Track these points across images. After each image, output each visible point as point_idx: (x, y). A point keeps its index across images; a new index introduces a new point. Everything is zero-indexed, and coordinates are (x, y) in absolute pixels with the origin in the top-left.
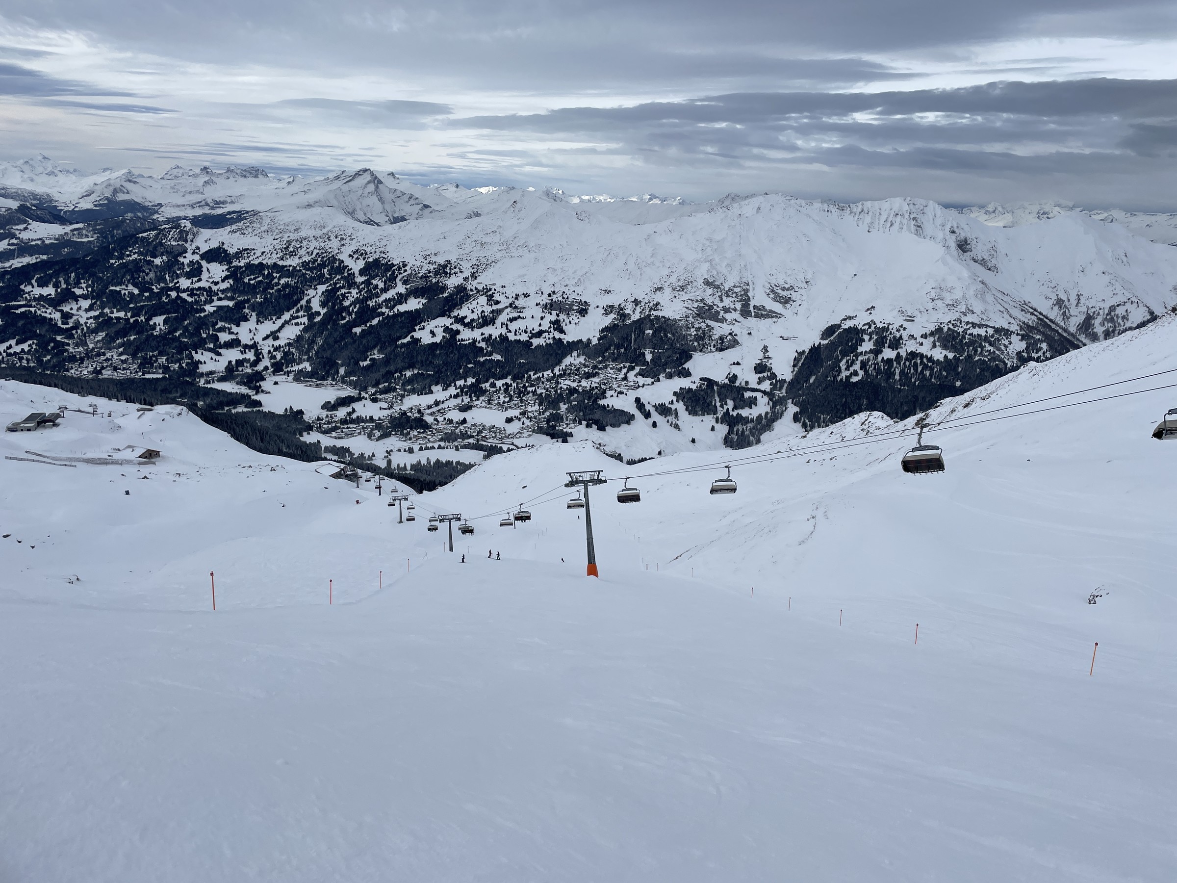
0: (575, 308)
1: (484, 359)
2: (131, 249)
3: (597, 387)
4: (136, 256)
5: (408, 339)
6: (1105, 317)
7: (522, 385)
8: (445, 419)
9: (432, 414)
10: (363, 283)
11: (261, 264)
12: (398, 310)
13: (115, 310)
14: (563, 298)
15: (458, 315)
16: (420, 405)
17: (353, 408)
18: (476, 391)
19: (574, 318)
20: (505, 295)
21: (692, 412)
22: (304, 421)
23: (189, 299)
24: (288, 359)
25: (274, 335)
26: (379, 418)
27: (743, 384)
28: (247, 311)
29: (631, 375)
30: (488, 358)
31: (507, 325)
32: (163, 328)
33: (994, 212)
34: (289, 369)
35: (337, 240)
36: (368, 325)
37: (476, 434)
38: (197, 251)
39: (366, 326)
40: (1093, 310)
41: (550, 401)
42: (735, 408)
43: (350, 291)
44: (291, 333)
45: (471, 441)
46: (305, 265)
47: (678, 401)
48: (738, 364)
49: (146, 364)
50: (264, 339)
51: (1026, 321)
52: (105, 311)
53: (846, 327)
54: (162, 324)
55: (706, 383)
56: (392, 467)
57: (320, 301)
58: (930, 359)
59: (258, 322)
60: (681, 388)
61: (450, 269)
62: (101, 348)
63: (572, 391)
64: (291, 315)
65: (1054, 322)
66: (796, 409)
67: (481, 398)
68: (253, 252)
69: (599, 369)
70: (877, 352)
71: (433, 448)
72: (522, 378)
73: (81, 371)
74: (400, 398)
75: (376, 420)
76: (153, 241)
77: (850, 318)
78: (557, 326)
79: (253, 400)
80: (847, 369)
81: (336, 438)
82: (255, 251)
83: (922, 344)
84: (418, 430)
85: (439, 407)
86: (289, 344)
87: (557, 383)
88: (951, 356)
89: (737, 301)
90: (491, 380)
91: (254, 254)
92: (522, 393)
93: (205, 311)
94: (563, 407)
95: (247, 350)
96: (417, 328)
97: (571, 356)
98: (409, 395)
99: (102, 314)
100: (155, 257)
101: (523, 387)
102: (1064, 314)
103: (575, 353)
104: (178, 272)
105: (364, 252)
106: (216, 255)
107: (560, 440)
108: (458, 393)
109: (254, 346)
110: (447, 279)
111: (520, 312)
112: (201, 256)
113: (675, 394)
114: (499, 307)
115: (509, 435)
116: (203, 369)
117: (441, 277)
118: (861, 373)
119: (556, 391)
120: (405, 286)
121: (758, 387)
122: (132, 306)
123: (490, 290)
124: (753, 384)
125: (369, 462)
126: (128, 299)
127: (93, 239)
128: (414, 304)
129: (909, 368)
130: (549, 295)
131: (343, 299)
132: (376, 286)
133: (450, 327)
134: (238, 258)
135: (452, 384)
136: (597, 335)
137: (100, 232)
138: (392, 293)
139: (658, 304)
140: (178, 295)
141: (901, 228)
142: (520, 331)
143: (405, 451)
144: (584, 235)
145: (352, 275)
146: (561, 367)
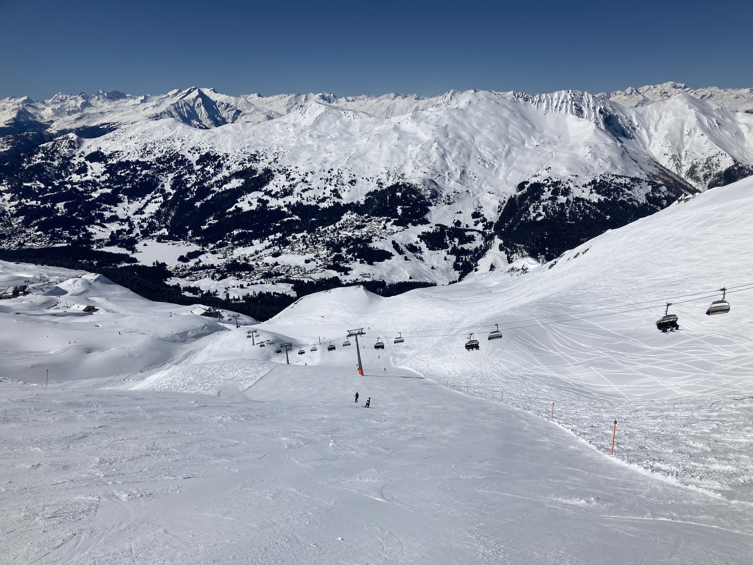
1: (287, 219)
2: (36, 156)
3: (365, 235)
4: (40, 160)
5: (233, 208)
6: (704, 165)
7: (314, 236)
8: (263, 263)
10: (199, 170)
11: (128, 161)
12: (225, 188)
13: (29, 200)
14: (339, 173)
15: (267, 189)
16: (245, 254)
17: (199, 259)
18: (283, 242)
19: (347, 187)
20: (298, 173)
21: (431, 248)
22: (167, 270)
23: (81, 189)
24: (152, 227)
25: (140, 211)
26: (218, 265)
27: (465, 227)
28: (121, 195)
29: (389, 225)
30: (289, 218)
31: (301, 195)
32: (64, 211)
33: (631, 94)
34: (153, 234)
35: (179, 141)
36: (205, 200)
37: (285, 272)
38: (83, 155)
39: (204, 201)
40: (697, 160)
41: (334, 246)
42: (461, 243)
43: (191, 176)
44: (153, 208)
45: (282, 277)
46: (158, 160)
47: (421, 241)
48: (460, 212)
49: (56, 237)
50: (134, 214)
51: (652, 171)
52: (22, 201)
53: (533, 182)
54: (63, 208)
55: (439, 227)
56: (230, 299)
57: (171, 185)
58: (589, 202)
59: (129, 202)
60: (423, 233)
61: (259, 157)
62: (22, 227)
63: (349, 239)
64: (152, 196)
65: (670, 172)
66: (501, 242)
67: (287, 247)
68: (121, 153)
69: (367, 222)
70: (553, 199)
71: (257, 284)
72: (314, 231)
73: (10, 245)
74: (231, 250)
75: (216, 267)
76: (50, 149)
78: (335, 193)
79: (131, 257)
80: (534, 212)
81: (190, 281)
82: (123, 152)
83: (583, 192)
84: (246, 272)
85: (259, 255)
86: (152, 217)
87: (338, 233)
88: (602, 198)
89: (458, 168)
90: (293, 234)
91: (123, 154)
92: (315, 242)
93: (92, 197)
94: (344, 250)
95: (123, 223)
96: (239, 200)
97: (347, 214)
98: (237, 248)
99: (20, 204)
100: (54, 160)
101: (315, 238)
102: (677, 165)
103: (349, 212)
104: (70, 170)
105: (198, 148)
106: (96, 157)
107: (343, 273)
108: (271, 244)
109: (128, 219)
110: (257, 164)
111: (310, 185)
112: (85, 158)
113: (419, 236)
114: (295, 182)
115: (308, 272)
116: (95, 238)
117: (253, 163)
118: (544, 213)
119: (338, 239)
120: (228, 171)
121: (475, 228)
122: (41, 196)
123: (288, 170)
124: (472, 227)
126: (37, 192)
127: (7, 149)
128: (235, 183)
129: (575, 209)
130: (329, 172)
131: (187, 183)
132: (208, 172)
133: (262, 198)
134: (111, 158)
135: (266, 238)
136: (364, 198)
137: (12, 144)
138: (219, 177)
139: (403, 175)
140: (72, 187)
141: (566, 111)
142: (310, 198)
143: (238, 287)
144: (350, 128)
145: (191, 165)
146: (340, 222)
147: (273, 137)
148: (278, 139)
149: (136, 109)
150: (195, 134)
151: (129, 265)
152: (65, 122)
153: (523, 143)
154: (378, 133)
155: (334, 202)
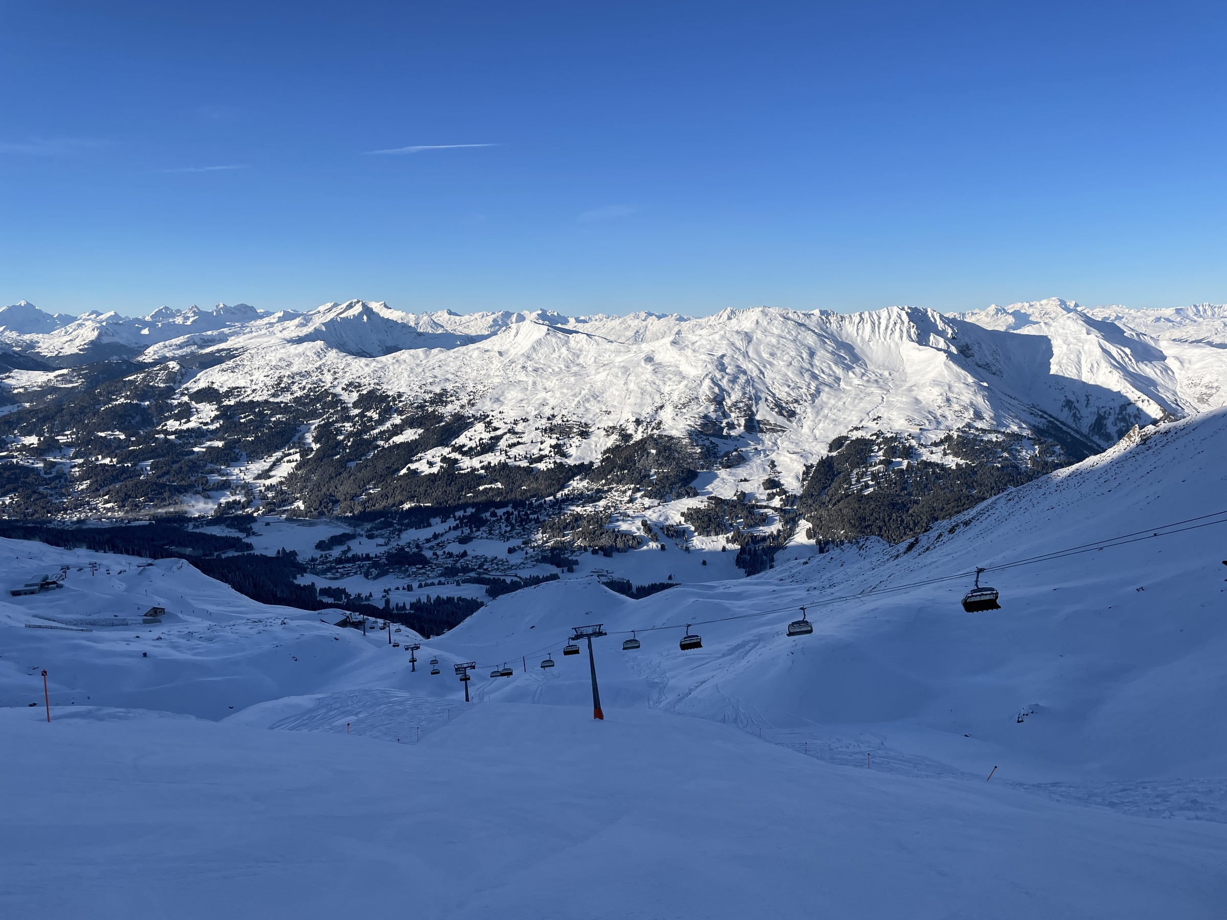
0: (575, 430)
1: (483, 487)
2: (117, 393)
3: (601, 512)
4: (122, 400)
5: (405, 471)
6: (1116, 416)
7: (523, 513)
8: (444, 552)
9: (431, 548)
10: (357, 415)
11: (251, 402)
12: (393, 442)
13: (100, 457)
14: (563, 421)
15: (456, 443)
16: (418, 539)
17: (348, 546)
18: (476, 521)
19: (576, 440)
20: (503, 421)
21: (703, 532)
22: (298, 562)
23: (178, 442)
24: (280, 498)
25: (265, 474)
26: (376, 555)
27: (753, 501)
28: (237, 451)
29: (637, 496)
30: (488, 486)
31: (506, 452)
32: (150, 473)
33: (996, 314)
34: (281, 508)
35: (329, 373)
36: (363, 459)
37: (477, 567)
38: (187, 392)
39: (361, 460)
40: (1103, 410)
42: (746, 526)
43: (344, 424)
44: (285, 470)
45: (473, 574)
46: (297, 400)
47: (685, 521)
48: (746, 480)
49: (132, 511)
50: (255, 479)
51: (1037, 424)
52: (90, 458)
53: (854, 438)
54: (148, 469)
55: (714, 502)
56: (391, 607)
57: (313, 437)
58: (942, 467)
59: (249, 460)
60: (688, 509)
61: (447, 398)
62: (85, 497)
63: (577, 517)
64: (283, 453)
65: (1065, 425)
66: (810, 525)
67: (484, 528)
68: (243, 390)
69: (603, 492)
71: (433, 584)
72: (523, 505)
73: (64, 522)
74: (397, 533)
75: (372, 558)
76: (140, 384)
77: (857, 429)
78: (558, 449)
79: (244, 543)
80: (858, 481)
81: (331, 579)
82: (247, 390)
83: (932, 453)
84: (417, 566)
85: (438, 541)
86: (281, 483)
88: (962, 462)
89: (741, 416)
90: (492, 509)
91: (245, 392)
92: (524, 521)
93: (194, 452)
94: (568, 534)
95: (238, 492)
96: (414, 459)
97: (574, 480)
98: (406, 529)
99: (87, 462)
100: (143, 400)
101: (525, 515)
102: (1074, 415)
103: (578, 477)
104: (166, 414)
105: (357, 384)
106: (209, 394)
107: (566, 569)
108: (457, 525)
109: (245, 486)
110: (443, 408)
111: (519, 437)
112: (190, 396)
114: (499, 433)
115: (512, 566)
117: (437, 406)
118: (873, 484)
120: (399, 417)
121: (768, 503)
122: (118, 451)
123: (488, 416)
124: (764, 501)
125: (366, 603)
126: (114, 444)
127: (77, 384)
128: (410, 435)
130: (549, 419)
131: (337, 435)
132: (371, 419)
133: (447, 456)
134: (228, 397)
135: (452, 516)
136: (600, 456)
137: (85, 376)
138: (388, 425)
139: (660, 423)
140: (166, 437)
141: (901, 337)
142: (521, 457)
143: (404, 589)
144: (581, 357)
145: (345, 409)
146: (563, 493)
147: (469, 370)
148: (475, 373)
149: (271, 329)
150: (353, 364)
151: (240, 554)
152: (166, 347)
153: (838, 380)
154: (622, 364)
155: (555, 462)
